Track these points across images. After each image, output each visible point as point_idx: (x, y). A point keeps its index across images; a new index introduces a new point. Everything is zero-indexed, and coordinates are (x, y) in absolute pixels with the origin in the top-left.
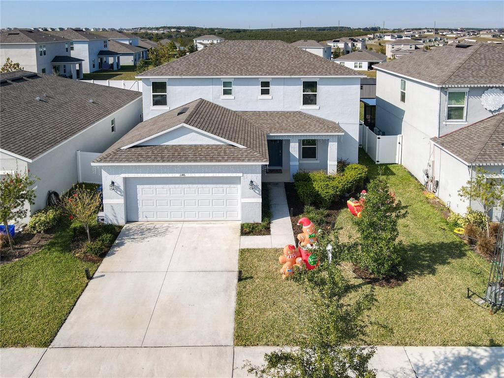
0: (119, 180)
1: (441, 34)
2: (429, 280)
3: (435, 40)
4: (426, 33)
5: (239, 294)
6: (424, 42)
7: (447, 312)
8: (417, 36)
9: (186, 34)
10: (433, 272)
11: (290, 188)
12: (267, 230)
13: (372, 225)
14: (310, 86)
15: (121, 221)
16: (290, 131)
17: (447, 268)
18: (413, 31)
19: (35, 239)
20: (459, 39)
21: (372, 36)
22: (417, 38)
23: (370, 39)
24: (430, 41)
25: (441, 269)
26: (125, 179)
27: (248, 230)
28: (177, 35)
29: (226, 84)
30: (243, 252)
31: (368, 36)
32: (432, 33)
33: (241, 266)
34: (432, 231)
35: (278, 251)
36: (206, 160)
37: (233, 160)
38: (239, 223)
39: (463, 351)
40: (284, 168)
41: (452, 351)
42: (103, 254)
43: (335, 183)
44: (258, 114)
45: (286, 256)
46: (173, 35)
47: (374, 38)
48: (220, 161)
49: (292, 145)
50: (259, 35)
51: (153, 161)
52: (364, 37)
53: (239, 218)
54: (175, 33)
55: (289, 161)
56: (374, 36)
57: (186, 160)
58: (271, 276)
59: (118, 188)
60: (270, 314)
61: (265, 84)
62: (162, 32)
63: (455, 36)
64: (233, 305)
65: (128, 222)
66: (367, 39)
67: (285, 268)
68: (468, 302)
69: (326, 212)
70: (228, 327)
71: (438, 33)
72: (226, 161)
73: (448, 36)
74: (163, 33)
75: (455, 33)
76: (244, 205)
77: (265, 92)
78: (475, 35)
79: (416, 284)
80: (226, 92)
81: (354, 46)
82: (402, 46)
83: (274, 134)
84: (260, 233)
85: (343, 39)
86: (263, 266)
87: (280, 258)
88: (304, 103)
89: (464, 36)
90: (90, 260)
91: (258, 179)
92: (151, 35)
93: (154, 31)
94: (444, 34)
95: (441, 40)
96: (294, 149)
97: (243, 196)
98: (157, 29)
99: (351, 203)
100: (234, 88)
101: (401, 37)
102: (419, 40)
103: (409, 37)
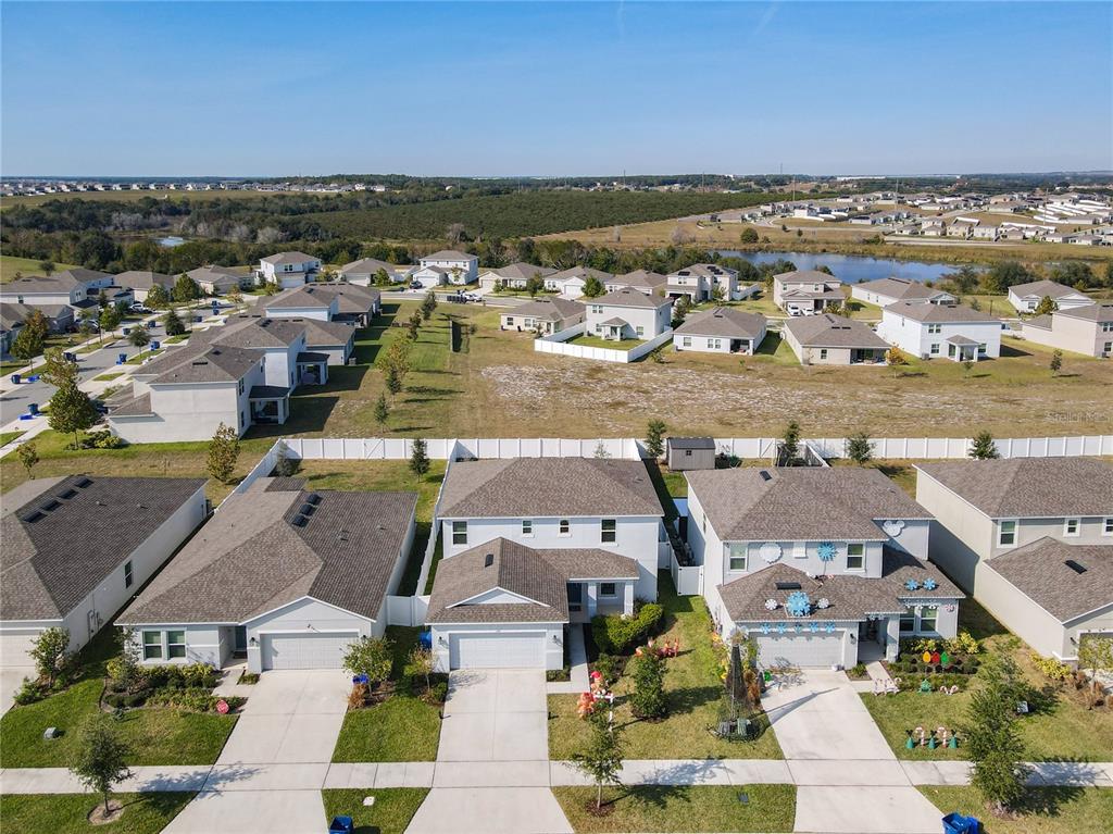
0: (445, 636)
1: (909, 203)
2: (687, 717)
3: (897, 219)
4: (880, 202)
5: (550, 728)
6: (874, 222)
7: (689, 740)
8: (860, 208)
9: (386, 197)
10: (690, 711)
11: (588, 630)
12: (567, 677)
13: (644, 678)
14: (609, 524)
15: (447, 670)
16: (588, 576)
17: (702, 708)
18: (854, 196)
19: (382, 686)
20: (945, 216)
21: (769, 209)
22: (860, 213)
23: (765, 214)
24: (886, 221)
25: (698, 710)
26: (450, 634)
27: (553, 677)
28: (368, 199)
29: (525, 523)
30: (550, 696)
31: (762, 207)
32: (893, 202)
33: (549, 708)
34: (704, 676)
35: (576, 696)
36: (518, 620)
37: (540, 620)
38: (545, 670)
39: (690, 762)
40: (583, 604)
41: (681, 762)
42: (443, 699)
43: (627, 630)
44: (557, 553)
45: (582, 700)
46: (360, 201)
47: (773, 213)
48: (529, 620)
49: (590, 588)
50: (540, 205)
51: (475, 621)
52: (753, 210)
53: (544, 664)
54: (364, 196)
55: (587, 602)
56: (774, 207)
57: (502, 620)
58: (571, 716)
59: (445, 642)
60: (571, 741)
61: (564, 523)
62: (336, 191)
63: (938, 208)
64: (546, 736)
65: (451, 670)
66: (760, 215)
67: (582, 710)
68: (706, 733)
69: (617, 658)
70: (544, 750)
71: (904, 202)
72: (534, 620)
73: (923, 208)
74: (339, 195)
75: (938, 200)
76: (548, 655)
77: (564, 530)
78: (980, 206)
79: (675, 721)
80: (526, 531)
81: (716, 282)
82: (802, 286)
83: (573, 580)
84: (562, 680)
85: (696, 267)
86: (565, 708)
87: (578, 703)
88: (603, 540)
89: (957, 207)
90: (434, 704)
91: (560, 634)
92: (315, 202)
93: (319, 190)
94: (916, 203)
95: (908, 217)
96: (592, 592)
97: (548, 648)
98: (325, 181)
99: (639, 650)
100: (533, 527)
101: (829, 212)
102: (864, 218)
103: (845, 211)
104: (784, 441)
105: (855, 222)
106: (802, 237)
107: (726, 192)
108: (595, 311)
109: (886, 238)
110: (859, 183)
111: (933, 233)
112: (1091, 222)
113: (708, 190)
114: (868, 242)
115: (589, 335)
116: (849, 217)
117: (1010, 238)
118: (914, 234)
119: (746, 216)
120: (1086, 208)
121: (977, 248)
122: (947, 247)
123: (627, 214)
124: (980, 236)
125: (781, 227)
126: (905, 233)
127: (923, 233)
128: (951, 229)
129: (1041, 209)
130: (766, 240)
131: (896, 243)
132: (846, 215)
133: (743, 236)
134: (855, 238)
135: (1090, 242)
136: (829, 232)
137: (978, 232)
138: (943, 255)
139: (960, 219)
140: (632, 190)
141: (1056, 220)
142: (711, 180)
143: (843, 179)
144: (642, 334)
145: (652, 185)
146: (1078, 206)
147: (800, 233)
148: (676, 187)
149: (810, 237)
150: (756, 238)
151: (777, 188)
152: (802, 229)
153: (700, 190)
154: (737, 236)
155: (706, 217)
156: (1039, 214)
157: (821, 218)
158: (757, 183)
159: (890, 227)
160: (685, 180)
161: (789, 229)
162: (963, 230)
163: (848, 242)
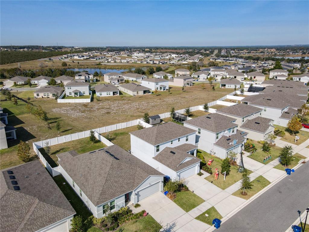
0: (179, 174)
3: (102, 58)
4: (95, 54)
5: (214, 184)
6: (96, 59)
8: (92, 55)
18: (87, 52)
20: (113, 57)
21: (66, 56)
22: (92, 57)
23: (65, 58)
24: (99, 59)
27: (200, 175)
30: (205, 179)
31: (64, 56)
32: (99, 54)
38: (197, 174)
47: (67, 57)
52: (61, 57)
56: (67, 56)
60: (222, 185)
61: (179, 139)
64: (216, 186)
66: (64, 58)
71: (102, 54)
73: (107, 55)
78: (119, 55)
81: (89, 77)
86: (211, 179)
88: (186, 141)
89: (114, 55)
90: (187, 191)
94: (105, 54)
95: (104, 58)
97: (197, 168)
101: (84, 57)
102: (94, 58)
103: (88, 56)
104: (171, 112)
105: (91, 59)
106: (79, 64)
107: (44, 51)
108: (68, 89)
109: (102, 63)
110: (83, 48)
111: (113, 62)
112: (143, 58)
113: (37, 50)
114: (98, 65)
115: (68, 96)
116: (89, 58)
117: (130, 62)
118: (108, 62)
119: (60, 58)
120: (141, 55)
121: (124, 65)
122: (117, 65)
123: (19, 59)
124: (123, 62)
125: (72, 61)
126: (106, 62)
127: (110, 62)
128: (117, 60)
129: (132, 55)
130: (70, 65)
131: (105, 65)
132: (88, 57)
133: (62, 64)
134: (94, 64)
135: (146, 63)
136: (86, 62)
137: (123, 61)
138: (118, 67)
139: (116, 58)
140: (9, 50)
141: (136, 58)
142: (37, 47)
143: (77, 47)
144: (85, 94)
145: (16, 49)
146: (139, 54)
147: (78, 63)
148: (26, 49)
149: (82, 64)
150: (67, 65)
151: (60, 50)
152: (79, 62)
153: (34, 50)
154: (60, 65)
155: (47, 59)
156: (133, 56)
157: (82, 58)
158: (53, 48)
159: (101, 61)
160: (28, 47)
161: (74, 62)
162: (119, 61)
163: (92, 65)
